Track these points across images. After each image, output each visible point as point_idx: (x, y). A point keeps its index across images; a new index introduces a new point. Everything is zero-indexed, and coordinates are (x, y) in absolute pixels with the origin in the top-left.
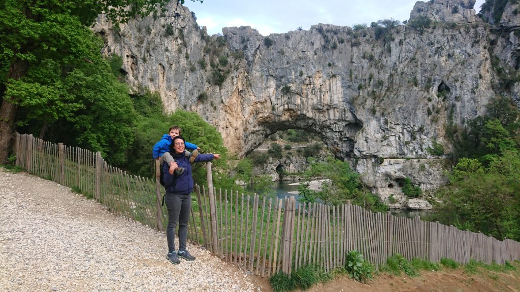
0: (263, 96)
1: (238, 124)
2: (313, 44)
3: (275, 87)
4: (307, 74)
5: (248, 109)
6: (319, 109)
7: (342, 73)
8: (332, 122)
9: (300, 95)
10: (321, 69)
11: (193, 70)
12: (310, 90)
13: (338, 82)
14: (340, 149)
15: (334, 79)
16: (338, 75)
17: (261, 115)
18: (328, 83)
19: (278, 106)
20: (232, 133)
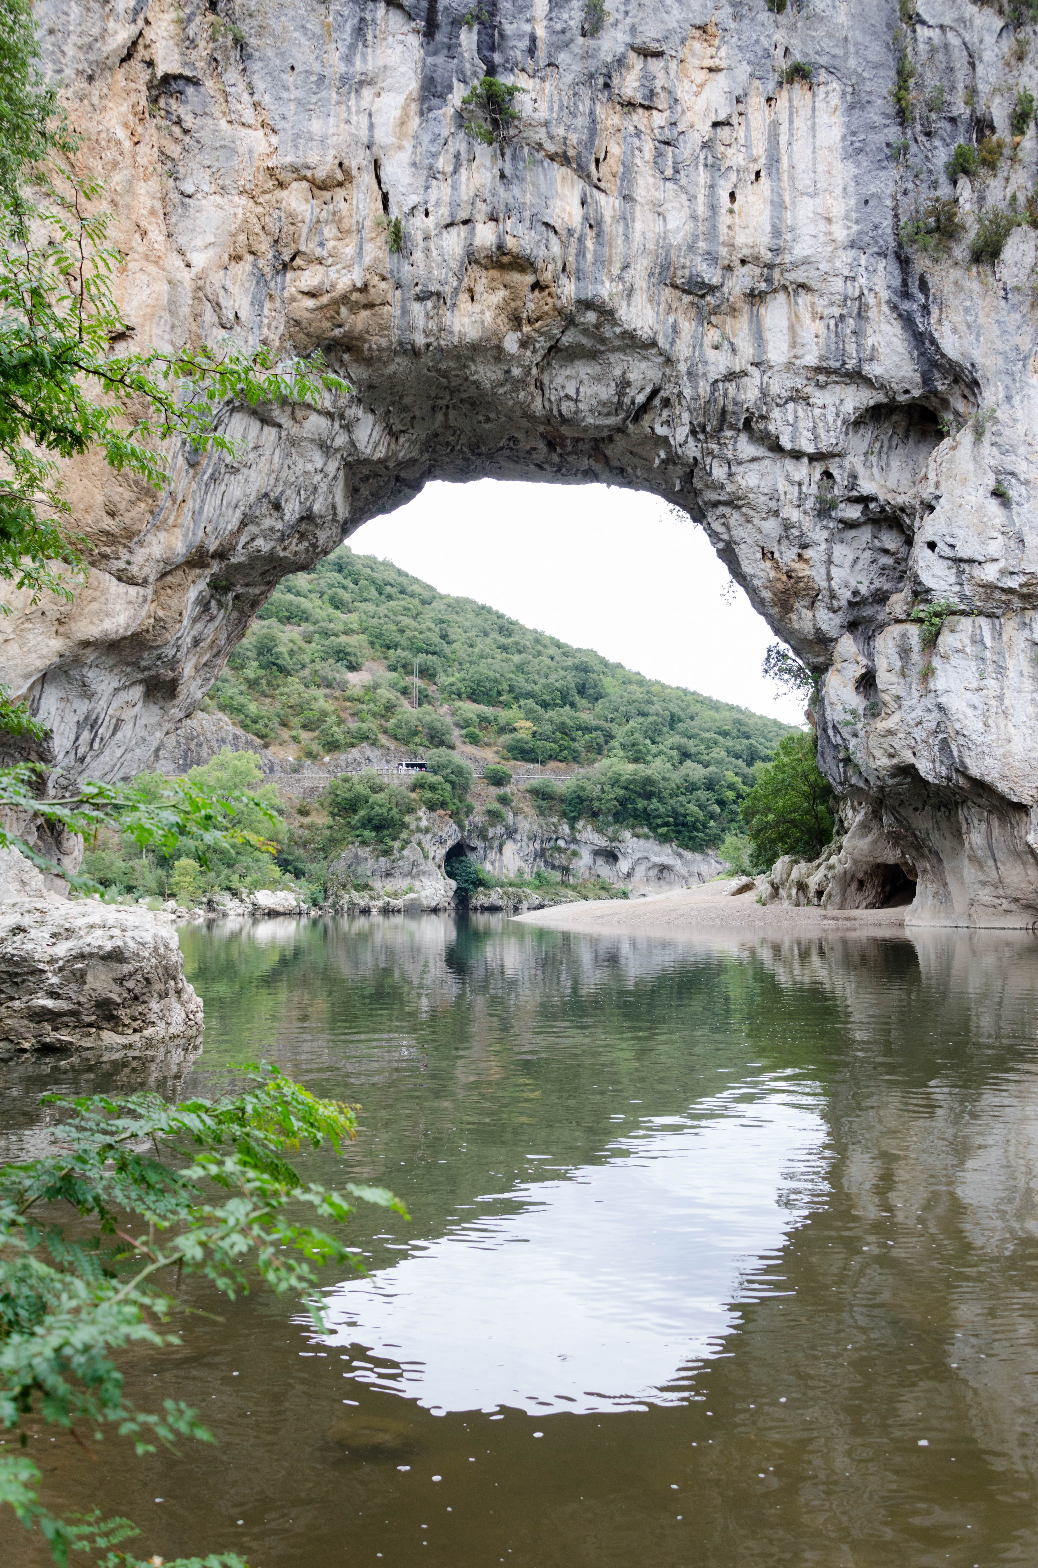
3: (413, 86)
4: (633, 30)
7: (852, 63)
8: (775, 389)
9: (582, 172)
12: (649, 147)
13: (823, 118)
14: (817, 575)
16: (823, 76)
17: (309, 278)
19: (430, 222)
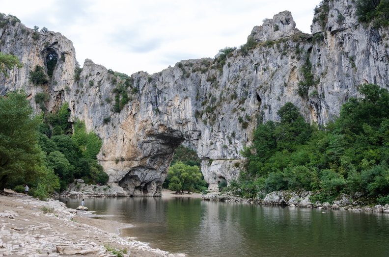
0: (146, 117)
1: (131, 136)
2: (174, 77)
3: (152, 110)
4: (169, 99)
5: (138, 126)
6: (180, 123)
7: (192, 95)
9: (167, 114)
10: (178, 93)
11: (102, 105)
12: (173, 110)
13: (189, 102)
15: (187, 100)
16: (189, 97)
17: (147, 130)
18: (183, 103)
19: (155, 122)
20: (127, 142)
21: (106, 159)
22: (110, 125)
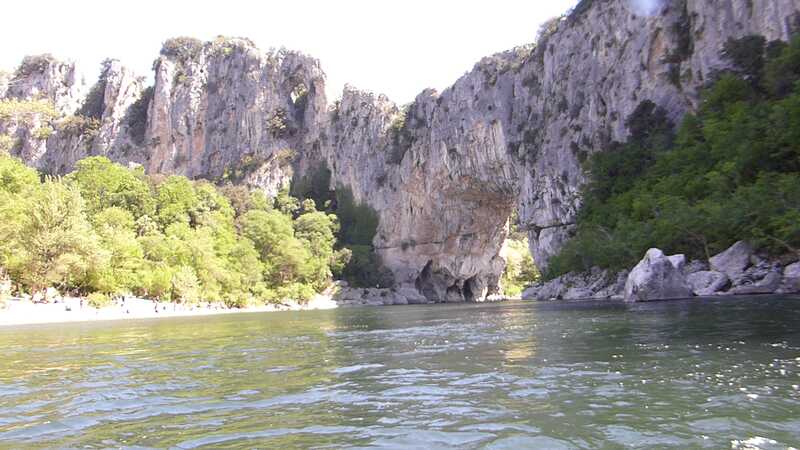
0: (439, 165)
1: (422, 202)
5: (430, 183)
6: (491, 169)
10: (482, 117)
11: (373, 155)
15: (495, 126)
18: (491, 132)
20: (417, 213)
21: (388, 245)
22: (387, 187)
